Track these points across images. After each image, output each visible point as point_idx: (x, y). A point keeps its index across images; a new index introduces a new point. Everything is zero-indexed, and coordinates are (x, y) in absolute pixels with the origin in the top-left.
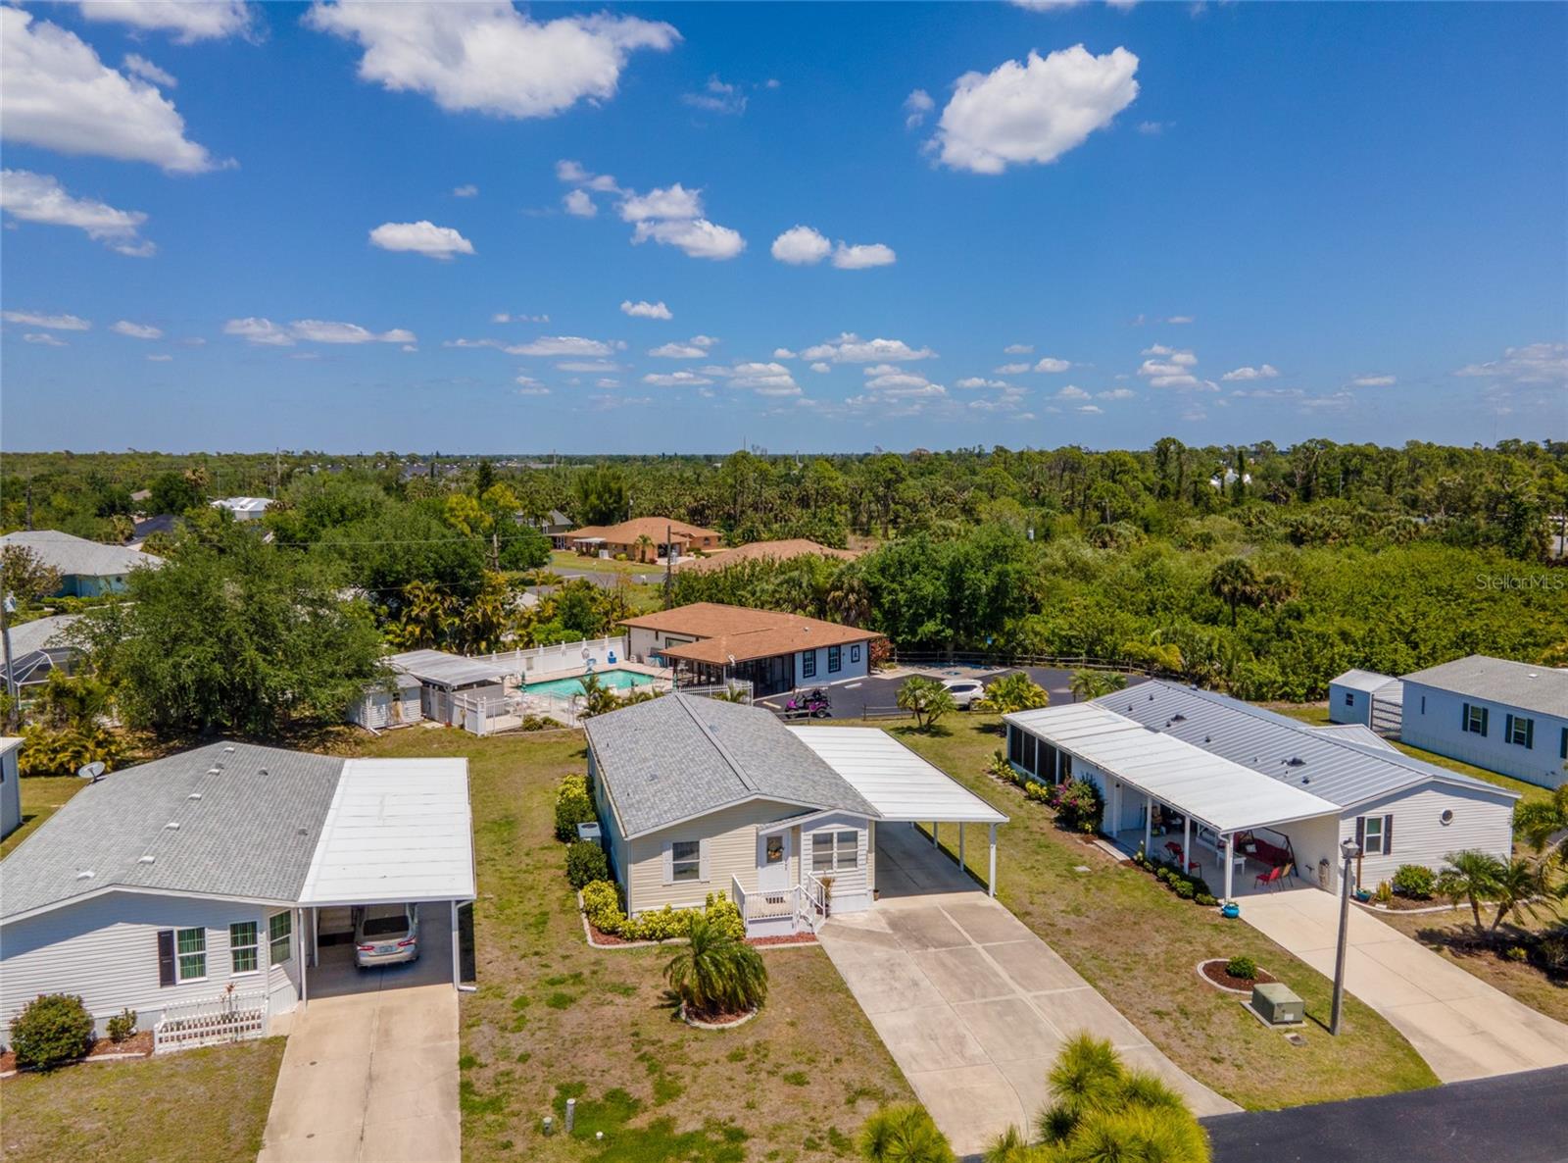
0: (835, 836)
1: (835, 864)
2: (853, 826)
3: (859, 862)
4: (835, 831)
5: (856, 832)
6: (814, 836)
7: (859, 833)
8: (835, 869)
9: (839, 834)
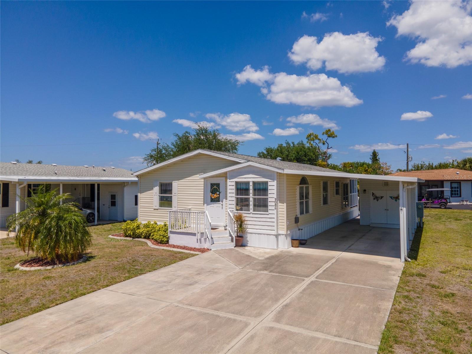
0: (251, 184)
1: (251, 207)
2: (264, 177)
3: (269, 208)
4: (251, 180)
5: (266, 183)
6: (237, 183)
7: (269, 184)
8: (251, 211)
9: (254, 183)
